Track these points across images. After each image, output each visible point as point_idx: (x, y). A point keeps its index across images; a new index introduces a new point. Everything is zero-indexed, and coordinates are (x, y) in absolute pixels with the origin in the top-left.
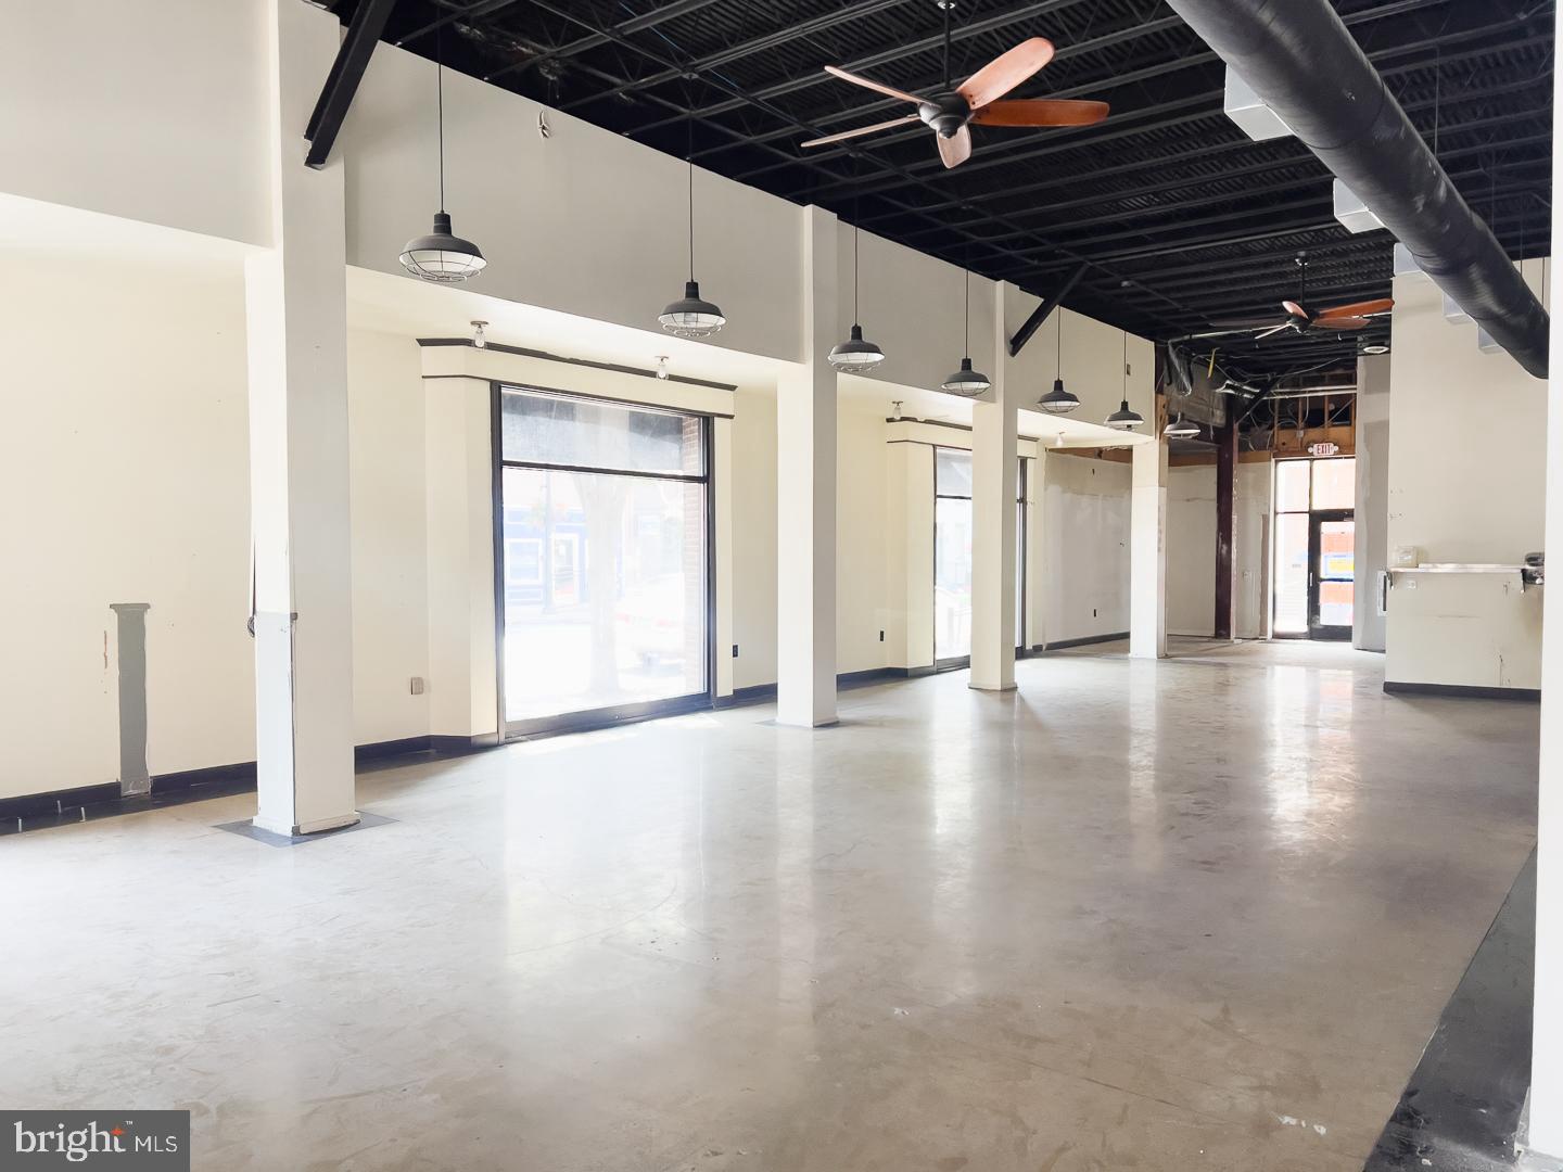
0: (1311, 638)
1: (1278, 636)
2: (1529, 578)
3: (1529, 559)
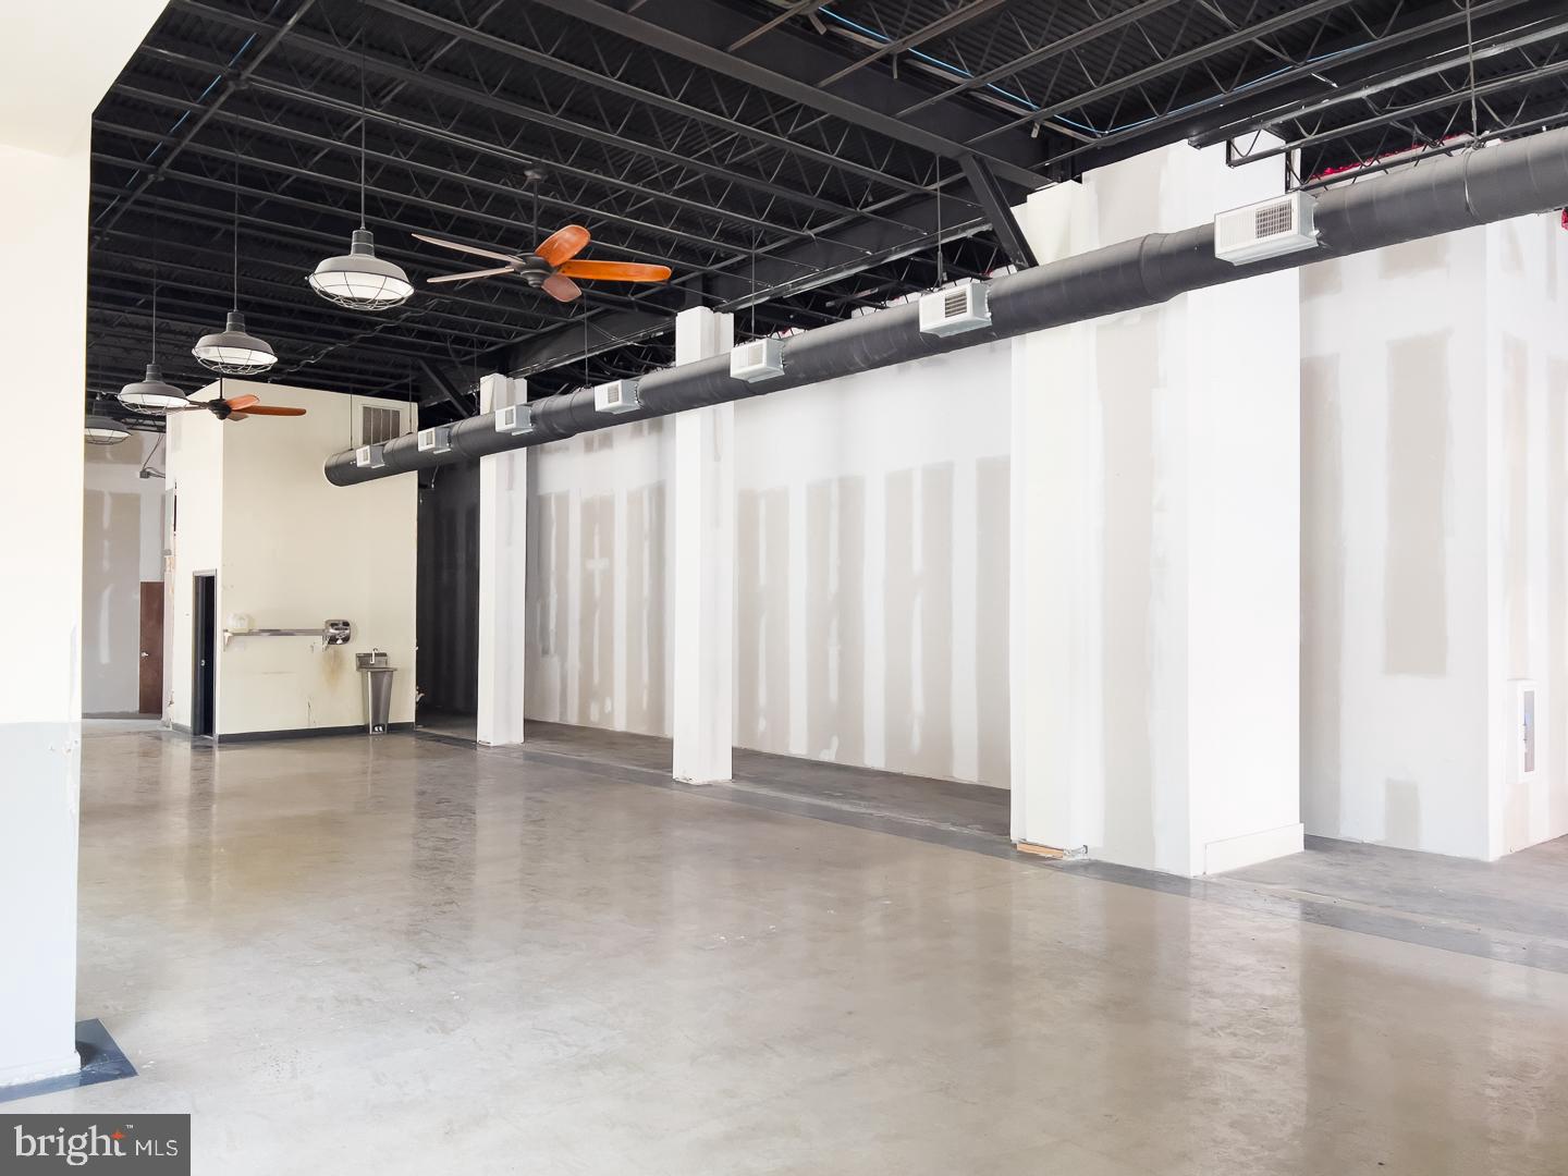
2: (333, 640)
3: (333, 625)
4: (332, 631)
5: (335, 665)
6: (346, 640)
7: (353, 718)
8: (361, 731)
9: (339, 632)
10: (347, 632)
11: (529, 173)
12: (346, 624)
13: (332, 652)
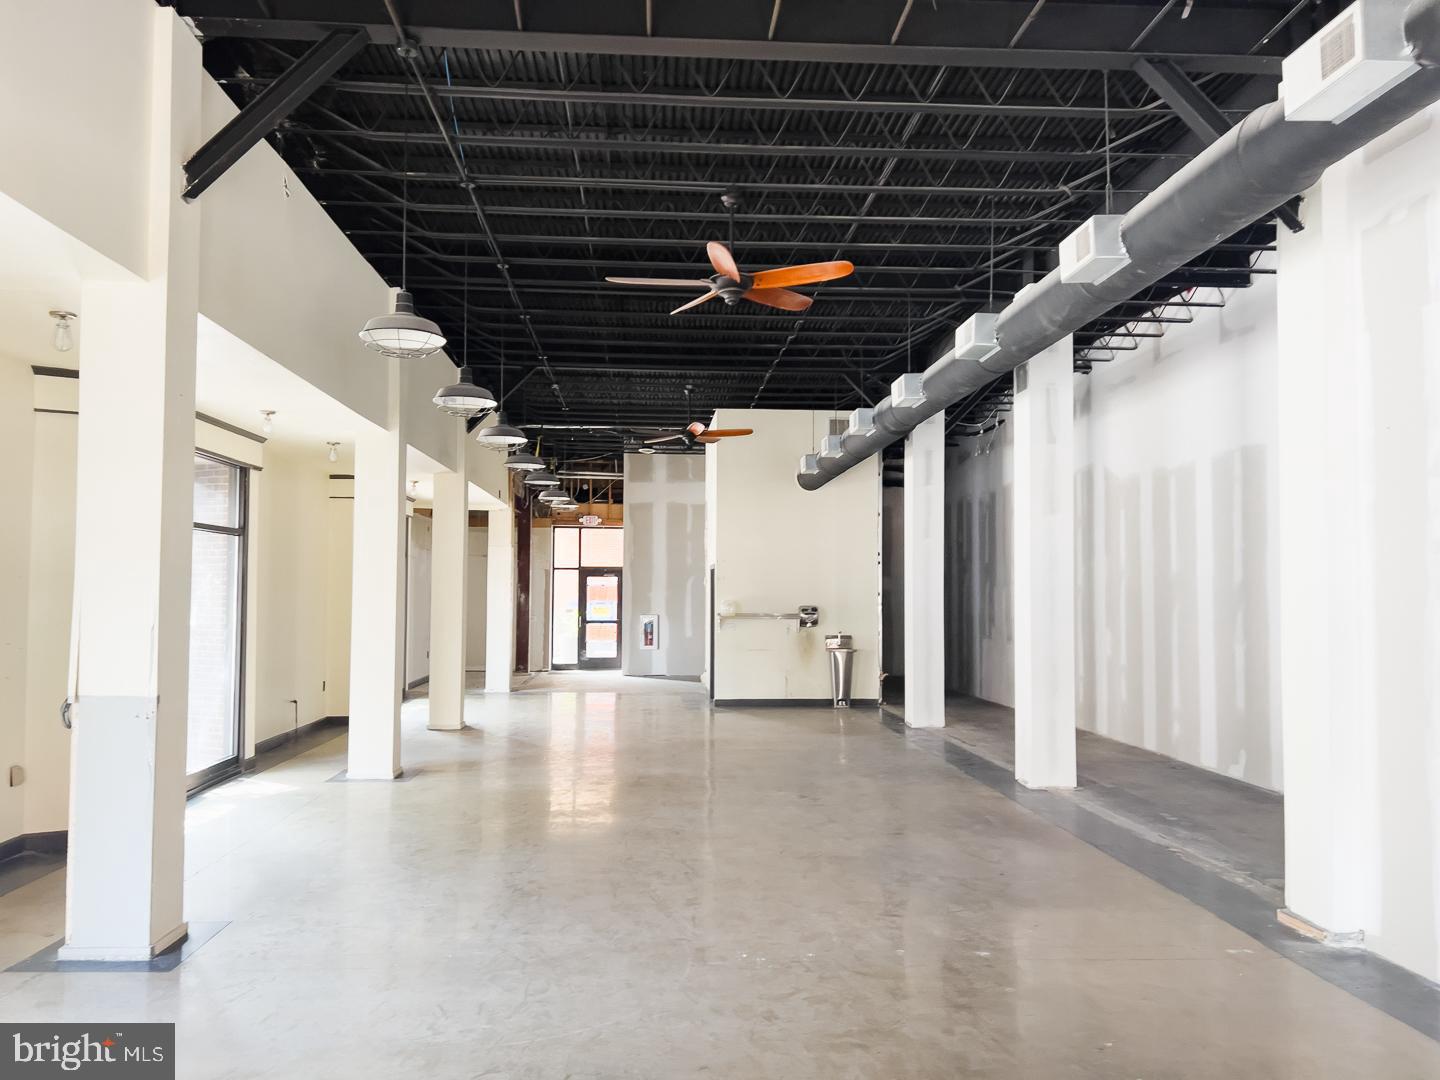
0: (581, 668)
1: (556, 668)
2: (803, 623)
3: (803, 610)
4: (803, 615)
5: (807, 647)
6: (815, 623)
7: (822, 692)
8: (828, 704)
9: (809, 617)
10: (815, 616)
11: (724, 198)
12: (815, 610)
13: (804, 634)
